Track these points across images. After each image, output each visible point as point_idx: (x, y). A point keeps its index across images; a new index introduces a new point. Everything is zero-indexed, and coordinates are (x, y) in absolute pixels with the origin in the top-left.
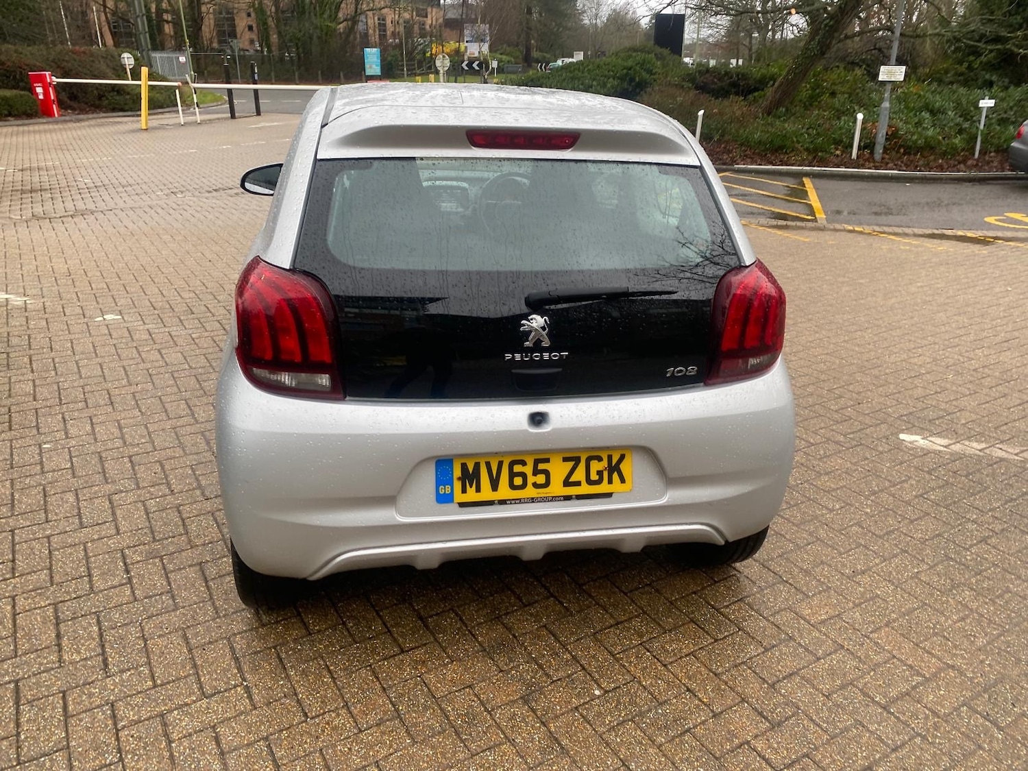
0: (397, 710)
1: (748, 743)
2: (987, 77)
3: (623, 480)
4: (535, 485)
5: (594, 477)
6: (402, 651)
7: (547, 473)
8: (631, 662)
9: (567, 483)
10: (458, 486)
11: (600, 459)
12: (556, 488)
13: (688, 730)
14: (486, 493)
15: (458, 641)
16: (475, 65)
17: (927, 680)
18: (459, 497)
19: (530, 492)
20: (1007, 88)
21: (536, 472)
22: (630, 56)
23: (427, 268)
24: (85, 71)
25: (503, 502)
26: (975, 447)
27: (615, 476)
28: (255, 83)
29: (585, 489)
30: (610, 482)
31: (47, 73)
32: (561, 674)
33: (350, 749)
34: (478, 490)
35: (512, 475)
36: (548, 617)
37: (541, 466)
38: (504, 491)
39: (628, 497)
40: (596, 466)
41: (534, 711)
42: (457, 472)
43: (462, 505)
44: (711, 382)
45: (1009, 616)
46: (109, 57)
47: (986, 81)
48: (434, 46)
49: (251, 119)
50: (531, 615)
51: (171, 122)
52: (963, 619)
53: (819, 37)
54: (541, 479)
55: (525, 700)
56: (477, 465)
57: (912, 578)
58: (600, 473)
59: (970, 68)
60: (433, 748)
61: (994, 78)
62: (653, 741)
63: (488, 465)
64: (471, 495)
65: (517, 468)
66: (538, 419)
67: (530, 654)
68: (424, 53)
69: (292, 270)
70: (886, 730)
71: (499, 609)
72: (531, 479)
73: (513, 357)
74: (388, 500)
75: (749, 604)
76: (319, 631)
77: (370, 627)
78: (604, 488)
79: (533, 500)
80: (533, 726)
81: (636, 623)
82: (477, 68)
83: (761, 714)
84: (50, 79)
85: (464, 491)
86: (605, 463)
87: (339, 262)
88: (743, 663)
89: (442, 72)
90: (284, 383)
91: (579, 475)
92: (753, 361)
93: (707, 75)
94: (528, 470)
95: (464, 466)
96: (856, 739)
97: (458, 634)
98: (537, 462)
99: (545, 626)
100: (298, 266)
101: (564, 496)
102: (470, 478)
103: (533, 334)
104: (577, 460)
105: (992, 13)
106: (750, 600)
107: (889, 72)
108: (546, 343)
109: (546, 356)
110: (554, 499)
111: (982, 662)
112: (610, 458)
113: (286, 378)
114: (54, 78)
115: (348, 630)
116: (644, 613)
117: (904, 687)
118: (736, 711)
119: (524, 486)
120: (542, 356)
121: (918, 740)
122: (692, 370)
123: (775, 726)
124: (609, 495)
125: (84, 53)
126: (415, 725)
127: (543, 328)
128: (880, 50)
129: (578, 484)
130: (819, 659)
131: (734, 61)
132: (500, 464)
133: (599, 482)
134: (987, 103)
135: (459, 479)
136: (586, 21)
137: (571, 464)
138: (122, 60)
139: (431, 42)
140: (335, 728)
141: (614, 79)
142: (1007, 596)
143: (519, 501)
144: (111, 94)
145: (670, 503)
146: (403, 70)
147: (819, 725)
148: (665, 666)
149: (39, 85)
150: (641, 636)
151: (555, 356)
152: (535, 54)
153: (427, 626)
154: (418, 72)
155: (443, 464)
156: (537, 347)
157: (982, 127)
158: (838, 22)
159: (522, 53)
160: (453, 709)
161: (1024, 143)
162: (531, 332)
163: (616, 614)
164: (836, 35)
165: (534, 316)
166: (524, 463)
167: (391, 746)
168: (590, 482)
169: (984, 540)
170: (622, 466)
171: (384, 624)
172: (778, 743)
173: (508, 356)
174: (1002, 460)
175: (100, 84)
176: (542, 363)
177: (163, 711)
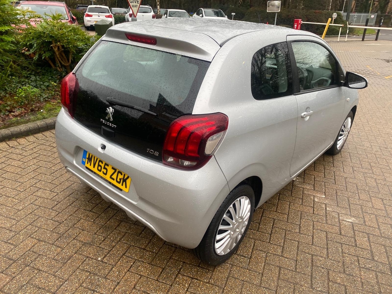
3: (126, 186)
4: (103, 172)
7: (107, 170)
9: (111, 177)
12: (108, 177)
14: (92, 168)
19: (101, 174)
21: (104, 168)
24: (316, 19)
25: (95, 173)
27: (124, 183)
28: (380, 26)
31: (300, 20)
34: (91, 165)
38: (96, 170)
40: (120, 176)
43: (87, 168)
46: (328, 14)
49: (373, 41)
51: (334, 40)
56: (92, 156)
58: (120, 179)
63: (94, 158)
64: (89, 166)
65: (100, 164)
73: (103, 121)
78: (120, 186)
79: (102, 177)
84: (301, 22)
85: (88, 163)
86: (122, 176)
91: (115, 176)
92: (186, 163)
95: (89, 155)
98: (105, 164)
101: (109, 182)
102: (90, 160)
108: (111, 120)
112: (124, 175)
114: (302, 22)
119: (100, 171)
120: (109, 124)
122: (157, 154)
124: (120, 189)
125: (319, 13)
129: (113, 179)
132: (97, 159)
133: (119, 183)
135: (87, 158)
137: (114, 171)
138: (333, 16)
144: (322, 28)
145: (137, 206)
149: (296, 24)
151: (113, 126)
156: (109, 120)
162: (108, 113)
165: (111, 108)
166: (102, 162)
168: (117, 181)
170: (127, 181)
175: (319, 25)
176: (109, 127)
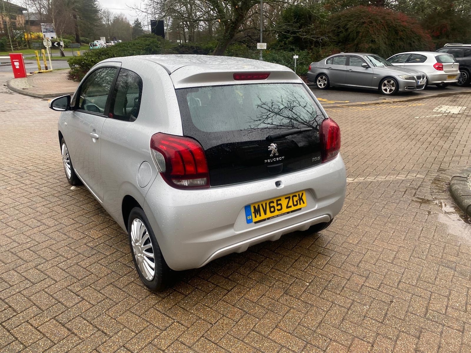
0: (244, 311)
1: (363, 285)
2: (291, 47)
3: (304, 203)
4: (278, 210)
5: (295, 203)
6: (229, 291)
7: (281, 204)
8: (310, 272)
9: (288, 207)
10: (253, 215)
11: (296, 196)
12: (285, 210)
13: (344, 287)
14: (263, 217)
15: (246, 282)
16: (55, 44)
17: (397, 252)
18: (255, 220)
19: (277, 213)
20: (299, 51)
21: (278, 205)
22: (146, 40)
23: (233, 130)
25: (268, 219)
26: (361, 179)
27: (301, 201)
29: (293, 208)
30: (300, 204)
32: (292, 282)
33: (238, 329)
34: (260, 216)
35: (270, 207)
36: (271, 265)
37: (279, 202)
38: (269, 215)
39: (306, 208)
40: (295, 199)
41: (292, 296)
42: (253, 210)
43: (256, 223)
44: (324, 161)
45: (405, 228)
47: (291, 48)
48: (26, 34)
50: (265, 265)
52: (394, 232)
53: (229, 31)
54: (279, 207)
55: (286, 293)
56: (259, 206)
57: (372, 224)
58: (297, 201)
59: (285, 44)
60: (268, 319)
61: (294, 47)
62: (336, 293)
63: (262, 205)
64: (259, 218)
65: (272, 205)
66: (278, 184)
67: (275, 279)
68: (21, 38)
69: (184, 136)
70: (396, 269)
71: (252, 267)
72: (276, 208)
73: (267, 161)
74: (231, 226)
75: (332, 243)
76: (189, 294)
77: (209, 286)
78: (298, 207)
79: (278, 216)
80: (295, 301)
81: (301, 258)
82: (57, 46)
83: (360, 275)
85: (256, 217)
86: (298, 197)
87: (201, 131)
88: (344, 262)
89: (47, 48)
90: (185, 185)
91: (291, 204)
93: (183, 48)
94: (275, 204)
95: (254, 207)
96: (391, 274)
97: (244, 279)
98: (277, 201)
99: (272, 268)
100: (185, 135)
101: (287, 212)
102: (257, 211)
103: (273, 151)
104: (289, 198)
105: (289, 22)
106: (331, 242)
107: (261, 46)
108: (277, 154)
109: (277, 159)
110: (284, 214)
111: (407, 243)
112: (299, 195)
113: (185, 183)
115: (200, 290)
116: (302, 255)
117: (393, 256)
118: (353, 277)
119: (274, 211)
120: (276, 159)
121: (406, 269)
122: (319, 158)
123: (367, 278)
124: (300, 209)
126: (255, 313)
127: (276, 148)
128: (249, 36)
129: (291, 207)
130: (365, 255)
131: (178, 41)
132: (266, 204)
133: (297, 205)
134: (296, 57)
135: (253, 212)
136: (104, 23)
137: (288, 199)
139: (24, 32)
140: (226, 324)
141: (143, 50)
142: (400, 222)
143: (273, 217)
145: (318, 208)
146: (10, 47)
147: (379, 274)
148: (321, 270)
150: (307, 262)
151: (280, 159)
152: (81, 38)
153: (230, 280)
154: (19, 48)
155: (247, 207)
156: (275, 156)
157: (295, 66)
158: (236, 25)
159: (74, 37)
160: (264, 304)
161: (312, 72)
162: (272, 150)
163: (293, 257)
164: (236, 30)
165: (272, 144)
166: (273, 202)
167: (253, 323)
168: (294, 205)
169: (384, 207)
170: (303, 198)
171: (213, 283)
172: (372, 282)
173: (266, 161)
174: (371, 182)
176: (277, 162)
177: (149, 341)
